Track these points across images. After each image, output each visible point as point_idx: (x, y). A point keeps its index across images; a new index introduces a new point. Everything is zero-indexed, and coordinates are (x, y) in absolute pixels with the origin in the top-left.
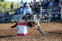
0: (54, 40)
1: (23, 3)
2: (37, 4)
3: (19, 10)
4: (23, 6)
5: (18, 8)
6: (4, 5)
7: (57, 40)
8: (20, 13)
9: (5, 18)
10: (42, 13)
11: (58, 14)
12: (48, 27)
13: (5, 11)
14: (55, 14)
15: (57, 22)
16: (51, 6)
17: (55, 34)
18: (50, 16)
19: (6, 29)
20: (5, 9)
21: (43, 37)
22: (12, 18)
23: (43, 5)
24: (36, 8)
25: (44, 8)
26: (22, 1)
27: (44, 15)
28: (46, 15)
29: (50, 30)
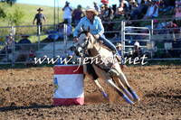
0: (161, 116)
1: (71, 10)
2: (110, 12)
3: (58, 31)
4: (71, 17)
5: (56, 23)
6: (16, 15)
7: (171, 117)
8: (61, 39)
9: (18, 53)
10: (127, 37)
11: (173, 42)
12: (143, 79)
13: (19, 32)
14: (165, 41)
15: (168, 63)
16: (153, 17)
17: (165, 100)
18: (148, 46)
19: (20, 84)
20: (17, 26)
21: (128, 110)
22: (38, 52)
23: (129, 15)
24: (109, 23)
25: (130, 22)
26: (67, 4)
27: (132, 43)
28: (137, 44)
29: (150, 88)
